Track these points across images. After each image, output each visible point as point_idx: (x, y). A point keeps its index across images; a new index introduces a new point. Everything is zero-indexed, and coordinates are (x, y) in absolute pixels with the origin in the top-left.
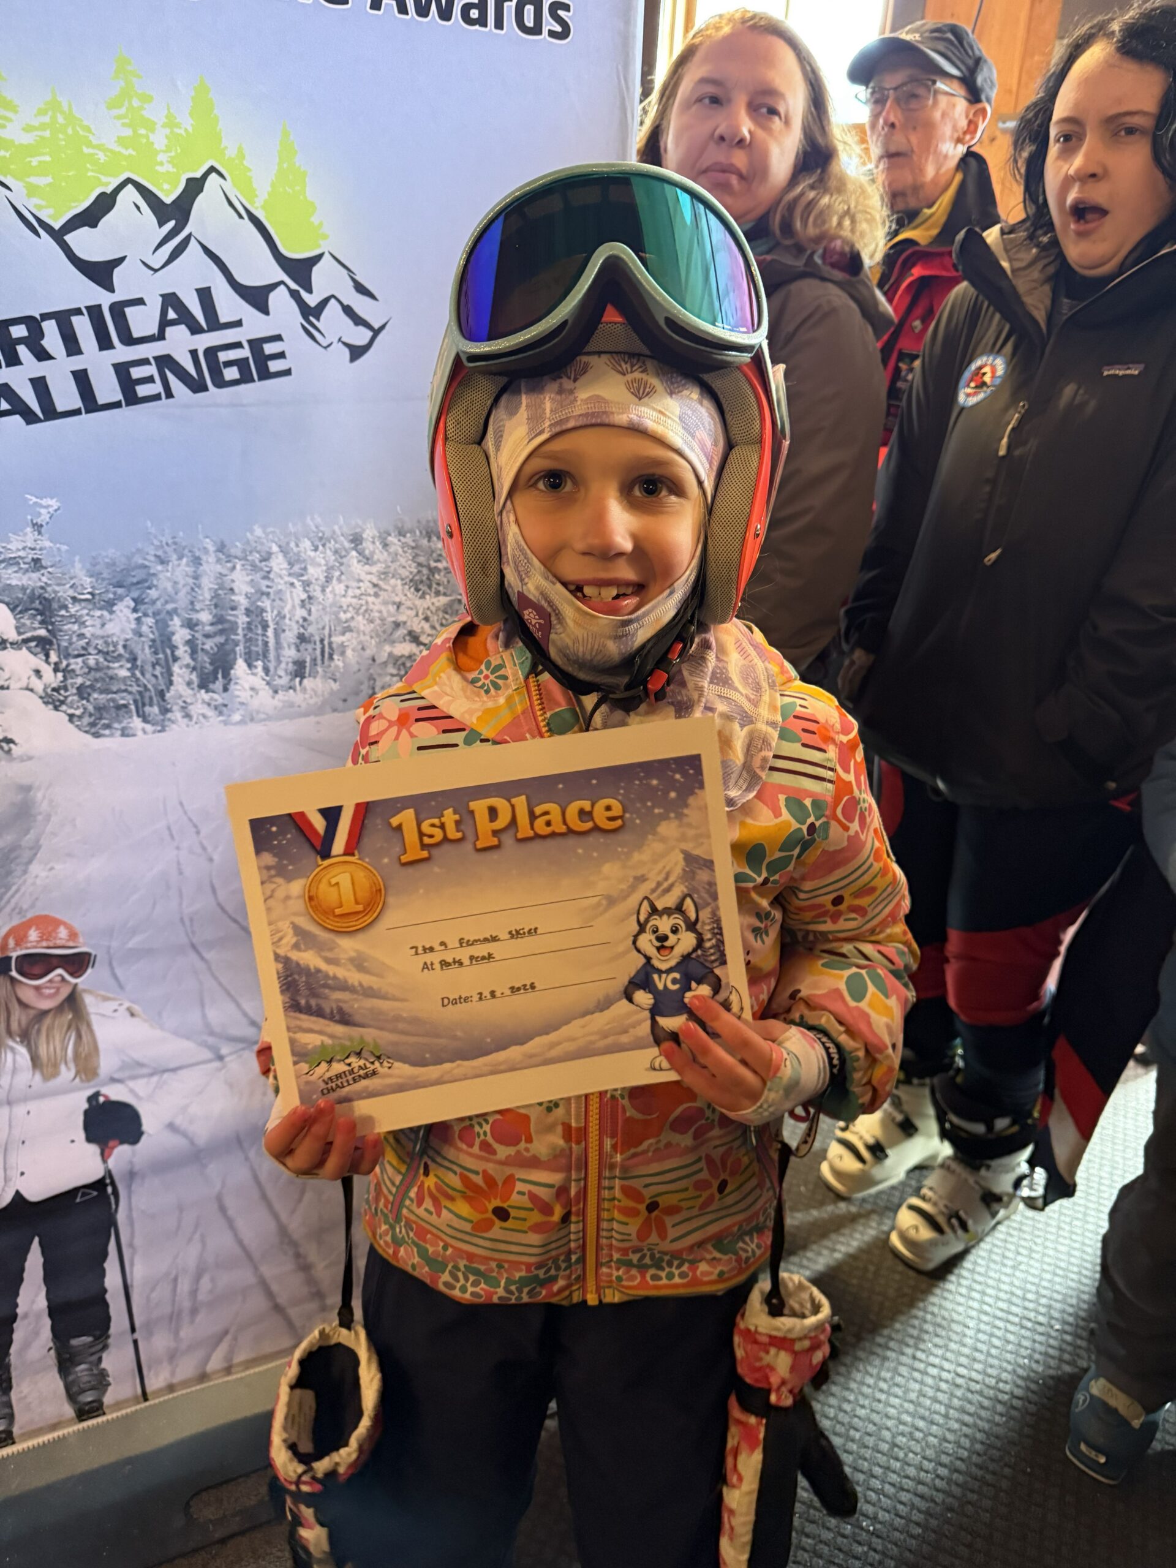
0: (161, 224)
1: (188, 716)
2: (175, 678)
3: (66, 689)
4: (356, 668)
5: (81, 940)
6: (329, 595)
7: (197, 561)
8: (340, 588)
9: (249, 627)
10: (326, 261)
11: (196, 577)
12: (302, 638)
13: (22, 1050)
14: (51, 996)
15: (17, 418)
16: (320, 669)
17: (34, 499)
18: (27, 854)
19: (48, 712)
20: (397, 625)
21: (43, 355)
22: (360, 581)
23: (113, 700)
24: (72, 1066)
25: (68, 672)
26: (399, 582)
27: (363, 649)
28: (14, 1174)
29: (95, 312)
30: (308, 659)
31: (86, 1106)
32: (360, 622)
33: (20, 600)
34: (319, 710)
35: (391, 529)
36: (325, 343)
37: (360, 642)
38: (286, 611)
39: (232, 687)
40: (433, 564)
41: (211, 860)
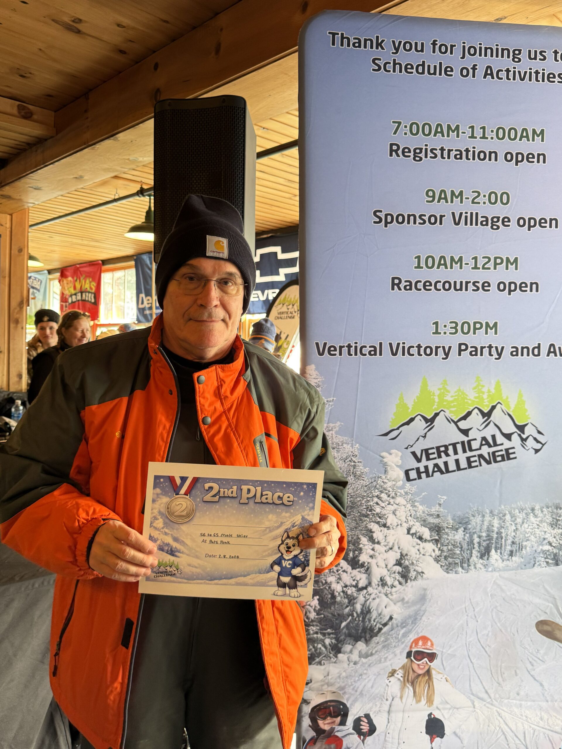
0: (483, 418)
1: (475, 568)
2: (473, 555)
3: (441, 556)
4: (530, 553)
5: (434, 647)
6: (523, 528)
7: (483, 516)
8: (526, 525)
9: (497, 539)
10: (530, 424)
11: (483, 521)
12: (513, 543)
13: (411, 689)
14: (422, 669)
15: (439, 473)
16: (518, 554)
17: (440, 496)
18: (422, 613)
19: (435, 563)
20: (544, 539)
21: (447, 455)
22: (533, 523)
23: (454, 561)
24: (425, 698)
25: (442, 551)
26: (546, 524)
27: (533, 547)
28: (401, 742)
29: (463, 443)
30: (514, 550)
31: (427, 718)
32: (532, 538)
33: (432, 527)
34: (516, 569)
35: (544, 506)
36: (527, 449)
37: (532, 545)
38: (509, 533)
39: (490, 558)
40: (558, 518)
41: (477, 621)
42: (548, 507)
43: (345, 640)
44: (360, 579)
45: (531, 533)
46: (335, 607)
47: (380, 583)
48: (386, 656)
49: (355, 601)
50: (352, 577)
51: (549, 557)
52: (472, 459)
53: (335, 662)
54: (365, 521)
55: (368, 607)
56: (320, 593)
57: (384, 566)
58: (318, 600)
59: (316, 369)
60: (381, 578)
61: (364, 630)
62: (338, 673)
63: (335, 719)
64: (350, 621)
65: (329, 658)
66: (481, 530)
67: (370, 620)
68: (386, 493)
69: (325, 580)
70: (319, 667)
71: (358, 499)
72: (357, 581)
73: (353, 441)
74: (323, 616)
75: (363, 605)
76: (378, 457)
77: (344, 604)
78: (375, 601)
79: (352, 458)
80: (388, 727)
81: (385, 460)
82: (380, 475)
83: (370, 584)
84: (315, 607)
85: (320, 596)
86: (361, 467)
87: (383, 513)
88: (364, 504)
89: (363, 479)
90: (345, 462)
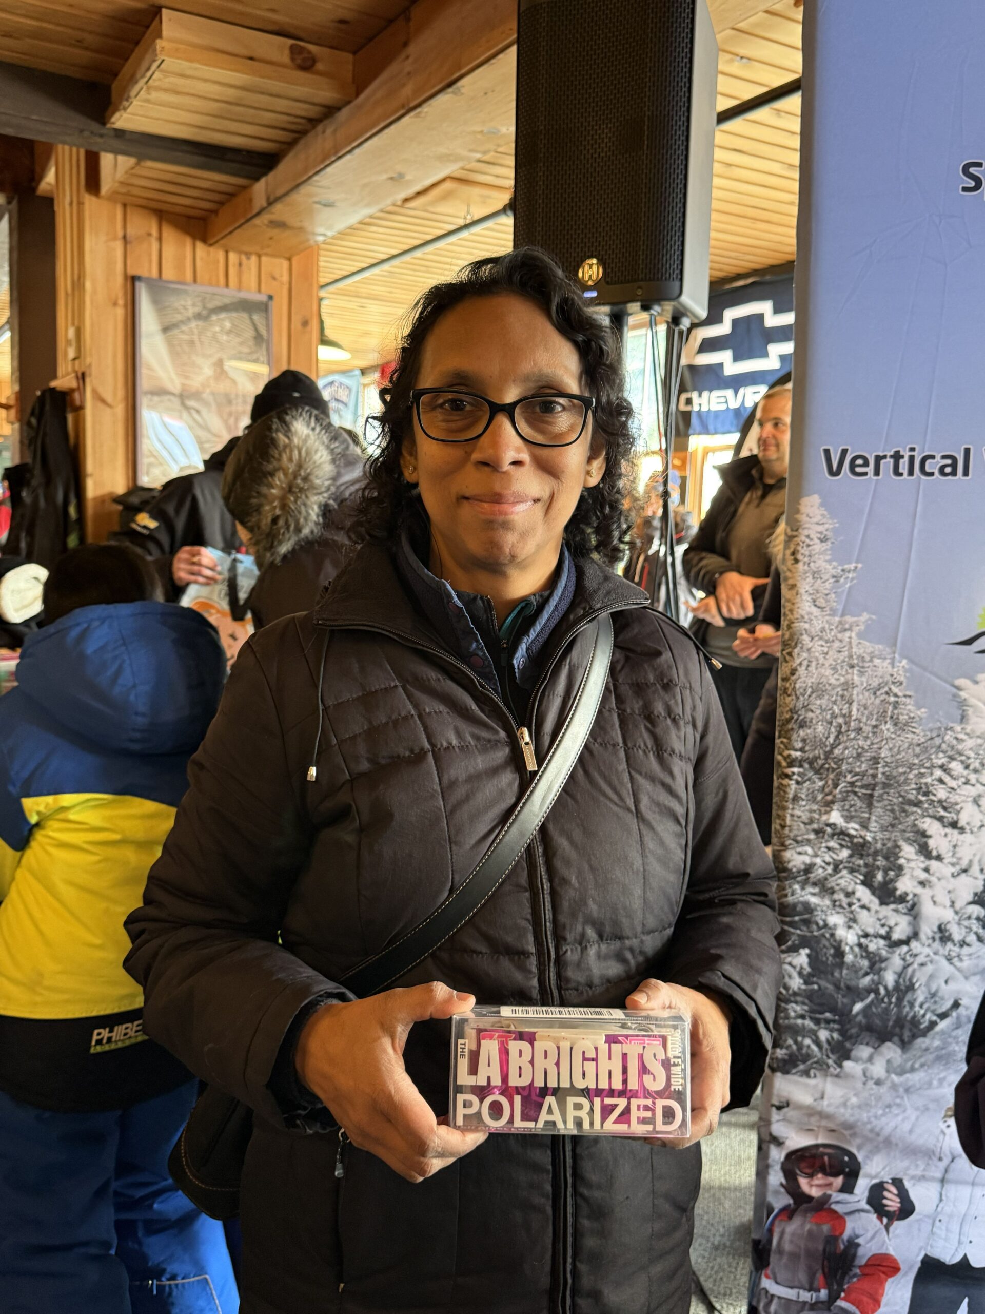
43: (858, 1036)
44: (896, 925)
46: (841, 973)
47: (938, 936)
48: (942, 1075)
49: (883, 965)
50: (879, 920)
53: (837, 1076)
54: (913, 813)
55: (910, 980)
56: (812, 943)
57: (948, 904)
58: (809, 956)
59: (822, 505)
60: (940, 927)
61: (900, 1022)
62: (842, 1097)
63: (831, 1179)
64: (872, 1002)
65: (825, 1066)
67: (912, 1005)
68: (962, 762)
69: (824, 921)
70: (804, 1080)
71: (901, 770)
72: (890, 928)
73: (894, 653)
74: (816, 987)
75: (899, 975)
76: (948, 687)
77: (861, 969)
78: (924, 968)
79: (893, 688)
80: (939, 1209)
81: (963, 694)
82: (951, 725)
83: (915, 935)
84: (802, 968)
85: (811, 949)
86: (909, 707)
87: (952, 800)
88: (913, 781)
89: (914, 730)
90: (875, 694)
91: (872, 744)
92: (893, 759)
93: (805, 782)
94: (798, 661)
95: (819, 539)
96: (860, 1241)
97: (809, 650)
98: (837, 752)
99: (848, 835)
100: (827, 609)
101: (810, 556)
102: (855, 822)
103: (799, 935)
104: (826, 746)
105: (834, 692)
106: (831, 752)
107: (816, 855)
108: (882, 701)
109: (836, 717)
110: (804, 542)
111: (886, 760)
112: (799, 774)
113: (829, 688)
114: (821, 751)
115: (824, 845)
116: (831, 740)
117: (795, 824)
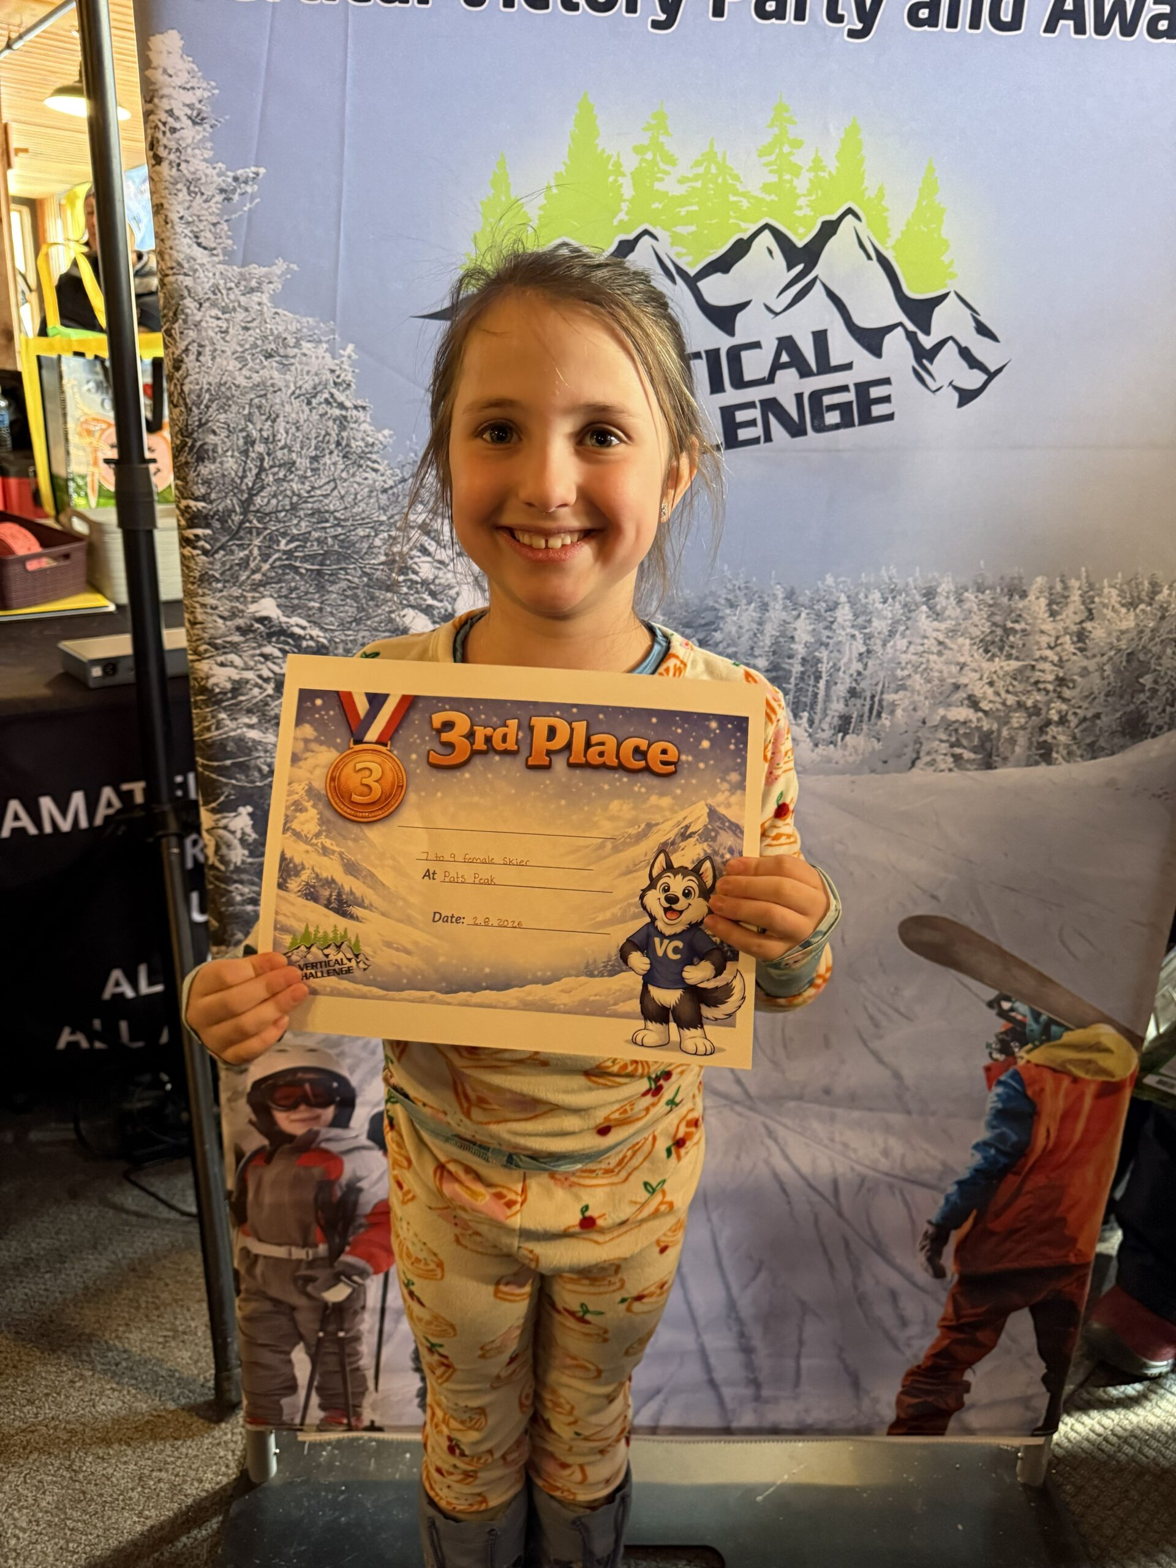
42: (980, 589)
45: (916, 668)
51: (964, 742)
52: (741, 416)
54: (385, 601)
56: (256, 797)
58: (251, 815)
59: (187, 51)
63: (319, 1111)
66: (752, 648)
69: (269, 765)
71: (361, 532)
73: (333, 332)
79: (334, 391)
84: (244, 834)
85: (255, 807)
86: (364, 427)
87: (442, 581)
88: (382, 551)
89: (376, 466)
90: (309, 403)
91: (313, 488)
92: (348, 514)
93: (216, 552)
94: (182, 346)
95: (190, 118)
96: (362, 1184)
97: (197, 325)
98: (258, 500)
99: (292, 635)
100: (219, 251)
101: (178, 150)
102: (299, 615)
103: (234, 786)
104: (242, 491)
105: (244, 400)
106: (250, 501)
107: (247, 668)
108: (322, 416)
109: (253, 443)
110: (164, 124)
111: (338, 515)
112: (206, 538)
113: (237, 393)
114: (235, 501)
115: (258, 652)
116: (249, 481)
117: (210, 619)
